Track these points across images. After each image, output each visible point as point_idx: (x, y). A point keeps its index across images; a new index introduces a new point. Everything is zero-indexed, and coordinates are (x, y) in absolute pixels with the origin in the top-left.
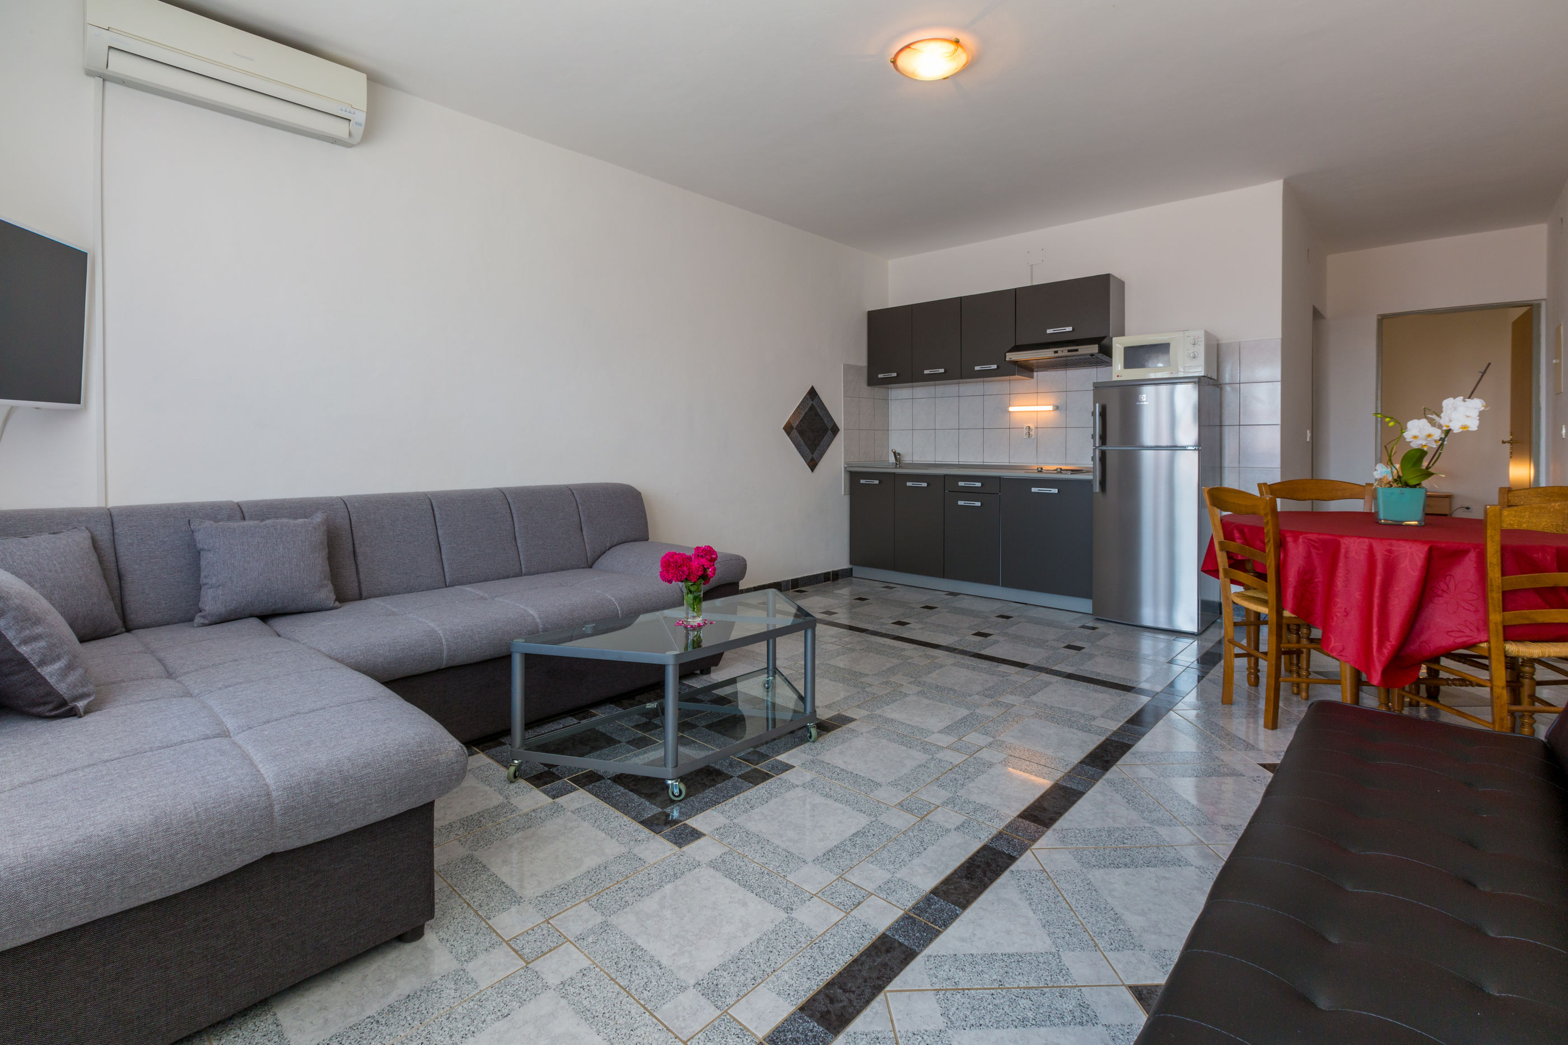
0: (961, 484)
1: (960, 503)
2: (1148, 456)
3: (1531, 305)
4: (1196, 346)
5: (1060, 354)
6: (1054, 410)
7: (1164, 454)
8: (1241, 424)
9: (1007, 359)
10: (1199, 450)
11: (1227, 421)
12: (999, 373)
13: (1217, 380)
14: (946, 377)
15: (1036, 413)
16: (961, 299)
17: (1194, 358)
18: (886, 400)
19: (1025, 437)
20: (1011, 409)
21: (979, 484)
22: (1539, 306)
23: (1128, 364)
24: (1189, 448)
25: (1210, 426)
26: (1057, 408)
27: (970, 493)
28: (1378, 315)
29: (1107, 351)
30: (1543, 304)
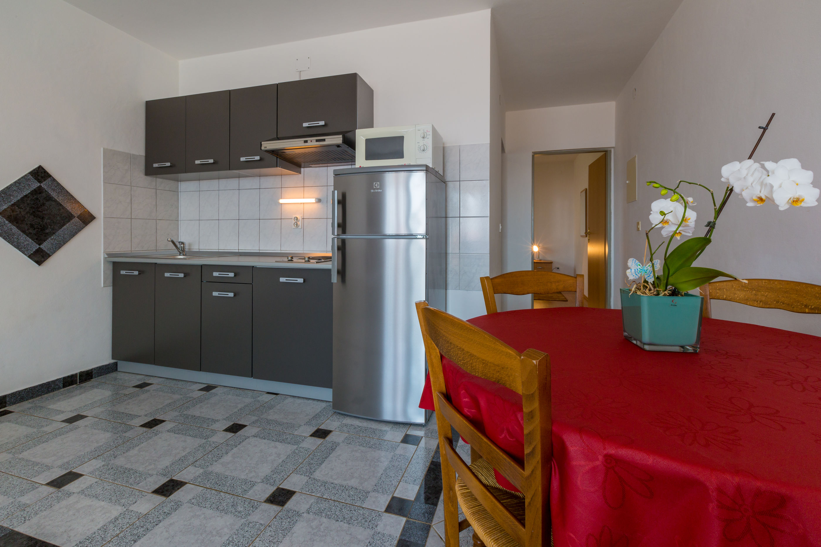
0: (216, 274)
1: (215, 294)
2: (390, 243)
3: (606, 151)
4: (426, 139)
5: (309, 144)
6: (317, 202)
7: (402, 242)
8: (461, 216)
9: (263, 148)
10: (426, 239)
11: (450, 214)
12: (261, 164)
13: (443, 176)
14: (215, 166)
15: (302, 205)
16: (229, 93)
17: (424, 150)
18: (176, 192)
19: (293, 227)
20: (281, 201)
21: (232, 275)
22: (611, 151)
23: (369, 157)
24: (418, 237)
25: (437, 217)
26: (319, 201)
27: (223, 283)
28: (533, 152)
29: (350, 143)
30: (613, 150)
